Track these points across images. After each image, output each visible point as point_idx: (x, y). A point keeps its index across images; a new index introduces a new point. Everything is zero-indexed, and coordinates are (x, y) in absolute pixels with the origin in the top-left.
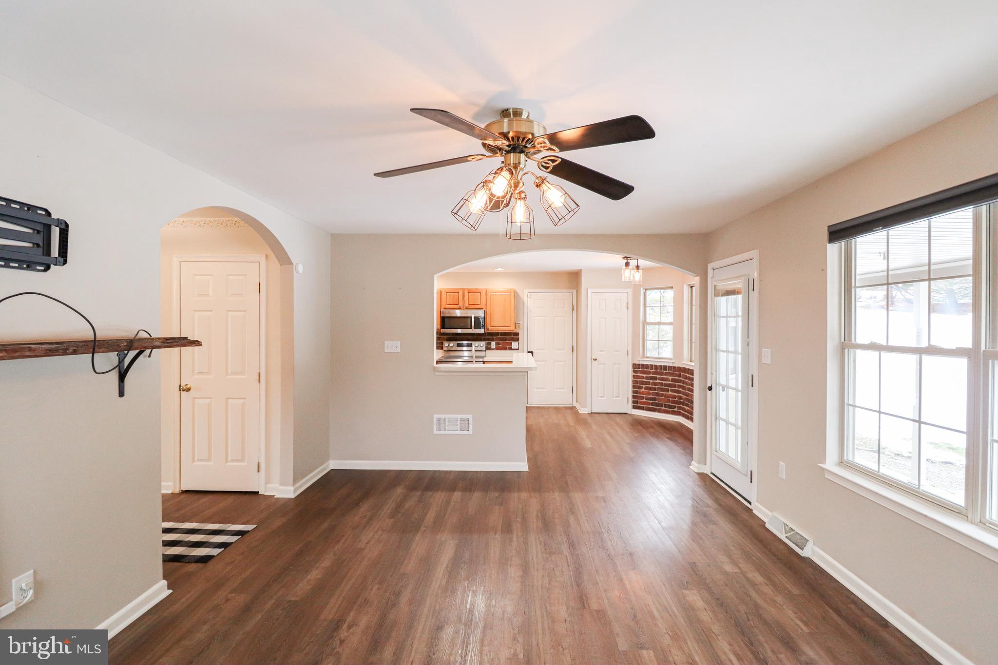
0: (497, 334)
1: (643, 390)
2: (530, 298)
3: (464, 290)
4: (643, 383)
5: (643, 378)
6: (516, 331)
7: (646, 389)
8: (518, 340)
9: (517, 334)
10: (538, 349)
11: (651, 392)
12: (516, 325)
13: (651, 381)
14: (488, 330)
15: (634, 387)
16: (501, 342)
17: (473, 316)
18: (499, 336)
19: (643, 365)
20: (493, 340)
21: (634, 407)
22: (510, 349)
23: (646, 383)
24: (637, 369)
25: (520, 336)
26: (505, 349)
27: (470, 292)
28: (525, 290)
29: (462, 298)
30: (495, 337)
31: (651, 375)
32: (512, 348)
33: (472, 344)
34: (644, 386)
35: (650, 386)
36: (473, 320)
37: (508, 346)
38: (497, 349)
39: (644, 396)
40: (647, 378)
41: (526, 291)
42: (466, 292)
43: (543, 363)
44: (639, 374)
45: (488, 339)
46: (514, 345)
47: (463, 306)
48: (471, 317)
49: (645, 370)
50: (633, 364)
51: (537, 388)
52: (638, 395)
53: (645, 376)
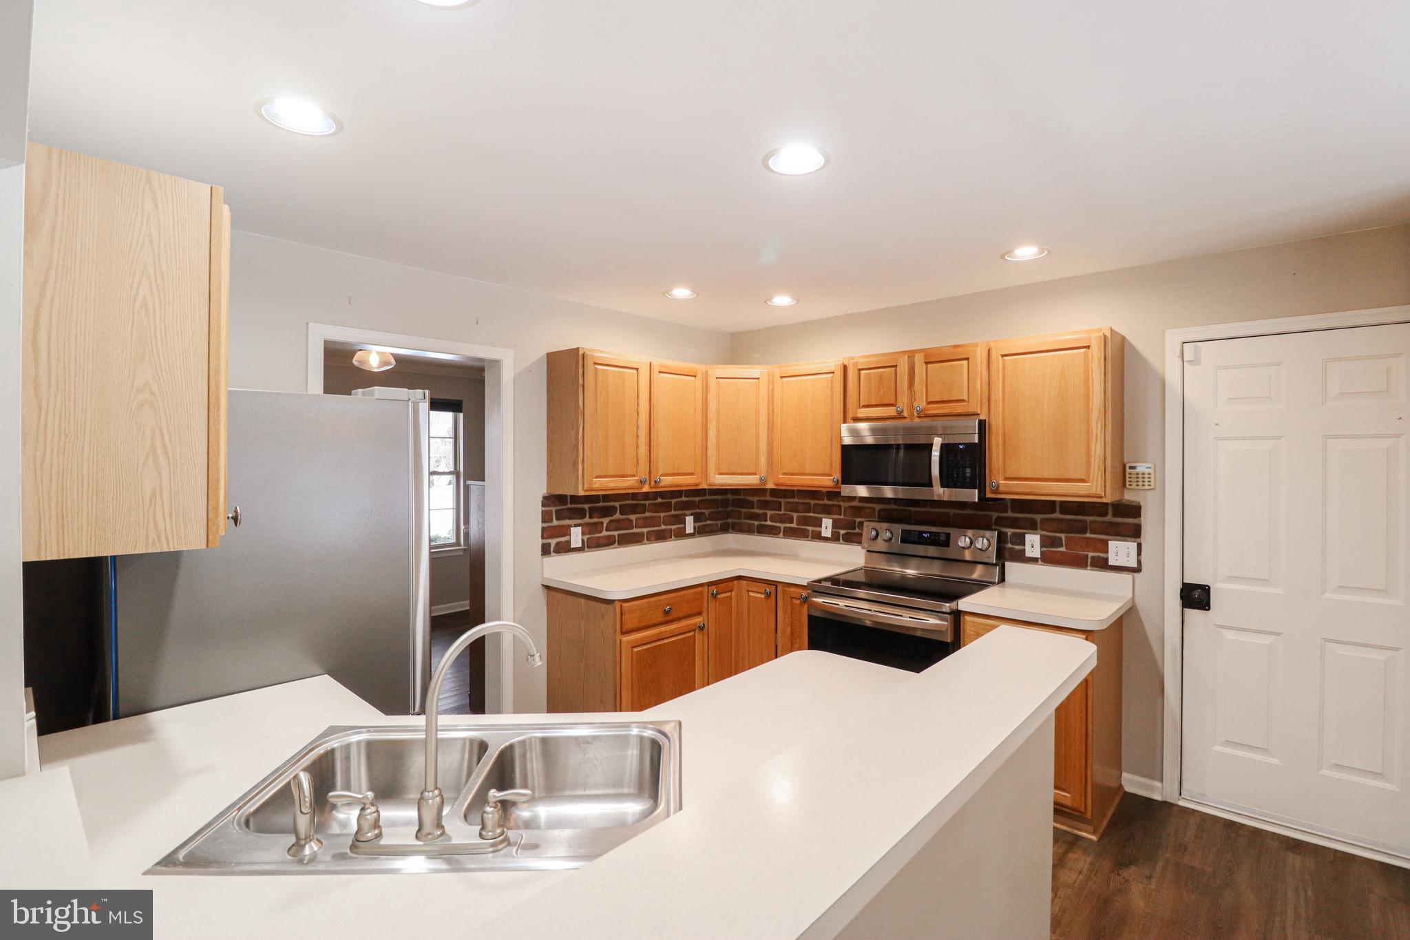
0: (1049, 506)
2: (1196, 362)
3: (911, 354)
6: (1129, 496)
8: (1135, 533)
9: (1135, 510)
10: (1232, 578)
12: (1122, 474)
14: (996, 491)
16: (1063, 536)
17: (937, 442)
18: (1057, 515)
20: (1033, 527)
22: (1103, 564)
25: (1148, 520)
26: (1079, 562)
27: (932, 358)
28: (1168, 333)
29: (906, 385)
30: (1038, 517)
32: (1110, 563)
33: (948, 535)
36: (936, 454)
37: (1091, 554)
38: (1047, 559)
41: (1174, 338)
42: (919, 359)
43: (1266, 640)
45: (1014, 523)
46: (1120, 551)
47: (911, 406)
48: (929, 447)
51: (1229, 743)
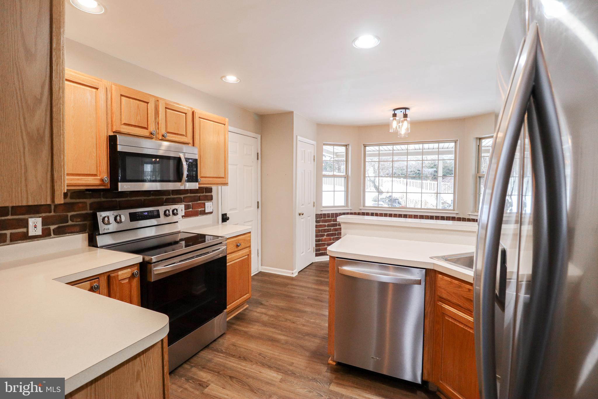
1: (325, 237)
4: (325, 231)
5: (325, 226)
7: (328, 235)
11: (332, 237)
13: (332, 228)
15: (317, 236)
19: (325, 215)
21: (317, 255)
23: (328, 230)
24: (319, 219)
31: (332, 223)
34: (326, 234)
35: (332, 232)
39: (326, 242)
40: (328, 226)
44: (321, 224)
49: (327, 218)
50: (316, 215)
52: (320, 243)
53: (326, 224)
